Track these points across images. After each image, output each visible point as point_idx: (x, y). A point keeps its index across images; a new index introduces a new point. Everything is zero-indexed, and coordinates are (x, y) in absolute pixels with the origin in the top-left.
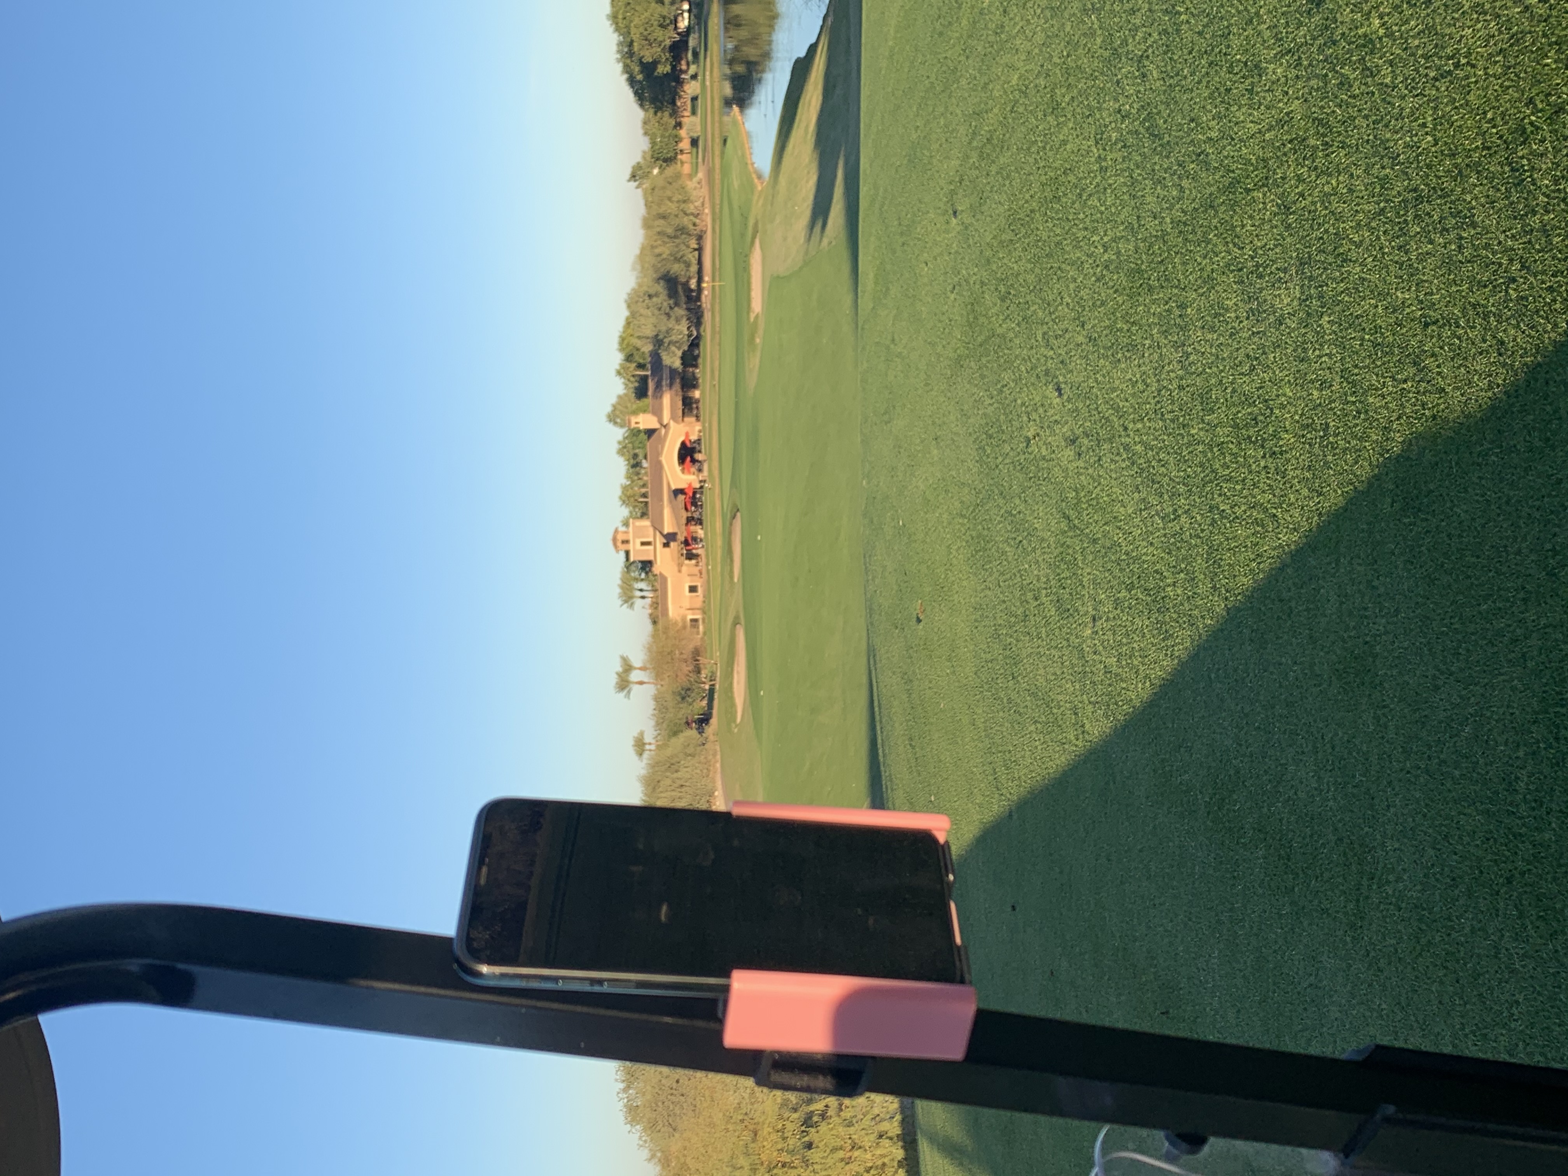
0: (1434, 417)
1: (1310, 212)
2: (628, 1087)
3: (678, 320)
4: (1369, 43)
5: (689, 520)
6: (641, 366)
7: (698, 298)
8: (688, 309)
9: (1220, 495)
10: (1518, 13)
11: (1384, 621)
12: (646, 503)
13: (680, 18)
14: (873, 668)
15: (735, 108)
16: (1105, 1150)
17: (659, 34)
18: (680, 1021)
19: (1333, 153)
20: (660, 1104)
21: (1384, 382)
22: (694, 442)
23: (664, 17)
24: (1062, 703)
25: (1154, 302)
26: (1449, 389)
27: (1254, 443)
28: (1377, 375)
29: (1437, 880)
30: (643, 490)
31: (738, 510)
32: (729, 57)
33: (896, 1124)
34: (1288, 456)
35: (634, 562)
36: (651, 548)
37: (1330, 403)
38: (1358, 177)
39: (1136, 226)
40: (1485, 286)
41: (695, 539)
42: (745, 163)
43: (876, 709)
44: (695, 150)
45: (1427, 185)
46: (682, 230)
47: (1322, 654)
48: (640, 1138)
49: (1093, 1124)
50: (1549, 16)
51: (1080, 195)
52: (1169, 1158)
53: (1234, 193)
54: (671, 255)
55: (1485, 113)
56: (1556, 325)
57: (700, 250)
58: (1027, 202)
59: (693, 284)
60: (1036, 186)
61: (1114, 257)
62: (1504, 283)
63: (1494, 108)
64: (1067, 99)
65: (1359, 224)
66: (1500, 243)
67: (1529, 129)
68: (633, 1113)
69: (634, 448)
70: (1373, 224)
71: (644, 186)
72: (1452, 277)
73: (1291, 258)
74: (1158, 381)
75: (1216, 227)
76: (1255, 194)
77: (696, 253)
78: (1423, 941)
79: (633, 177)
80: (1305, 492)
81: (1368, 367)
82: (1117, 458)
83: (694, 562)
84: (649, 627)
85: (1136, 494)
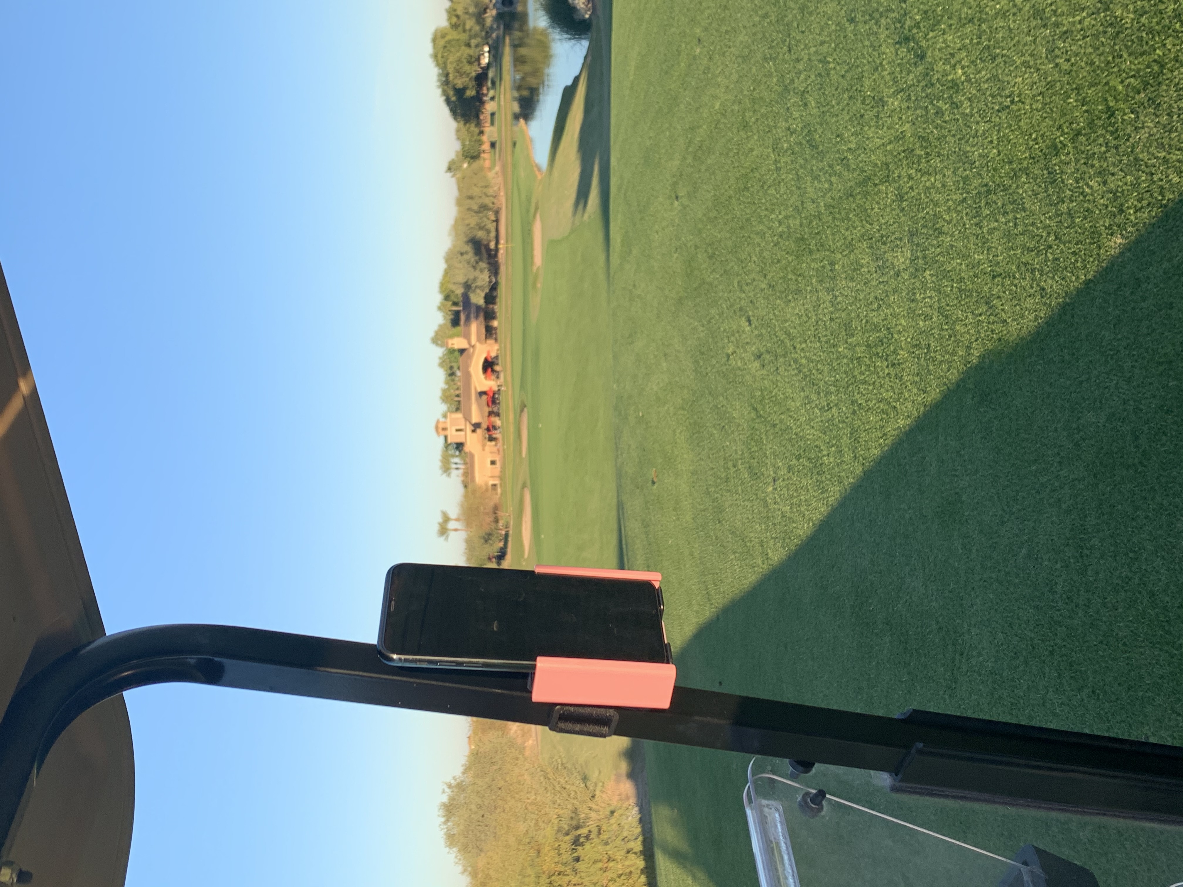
0: (999, 340)
1: (917, 200)
2: (447, 821)
3: (482, 271)
4: (955, 85)
5: (491, 413)
6: (455, 304)
7: (496, 255)
8: (489, 263)
9: (858, 393)
10: (1052, 68)
11: (968, 478)
12: (459, 402)
13: (482, 57)
14: (621, 517)
15: (522, 121)
17: (467, 68)
19: (931, 160)
20: (470, 832)
21: (967, 316)
22: (494, 358)
23: (471, 56)
24: (752, 539)
25: (813, 260)
26: (1009, 320)
27: (881, 358)
28: (962, 311)
30: (457, 392)
31: (525, 406)
32: (517, 85)
33: (639, 843)
34: (904, 366)
35: (450, 444)
36: (462, 433)
37: (931, 330)
39: (801, 208)
40: (1032, 251)
41: (495, 428)
42: (528, 158)
43: (624, 546)
44: (493, 151)
45: (994, 182)
46: (484, 208)
48: (456, 857)
50: (1071, 71)
51: (762, 187)
53: (867, 187)
54: (477, 225)
55: (1031, 135)
56: (1078, 277)
57: (497, 221)
58: (726, 191)
59: (492, 245)
60: (732, 180)
61: (786, 230)
62: (1044, 249)
63: (1036, 131)
64: (753, 120)
65: (949, 208)
66: (1041, 222)
67: (1059, 145)
68: (451, 839)
69: (450, 362)
70: (959, 208)
71: (458, 176)
72: (1010, 244)
73: (905, 231)
74: (816, 315)
75: (854, 209)
76: (881, 187)
77: (495, 224)
79: (449, 169)
80: (915, 391)
81: (956, 305)
82: (789, 368)
83: (493, 443)
84: (461, 490)
85: (802, 393)
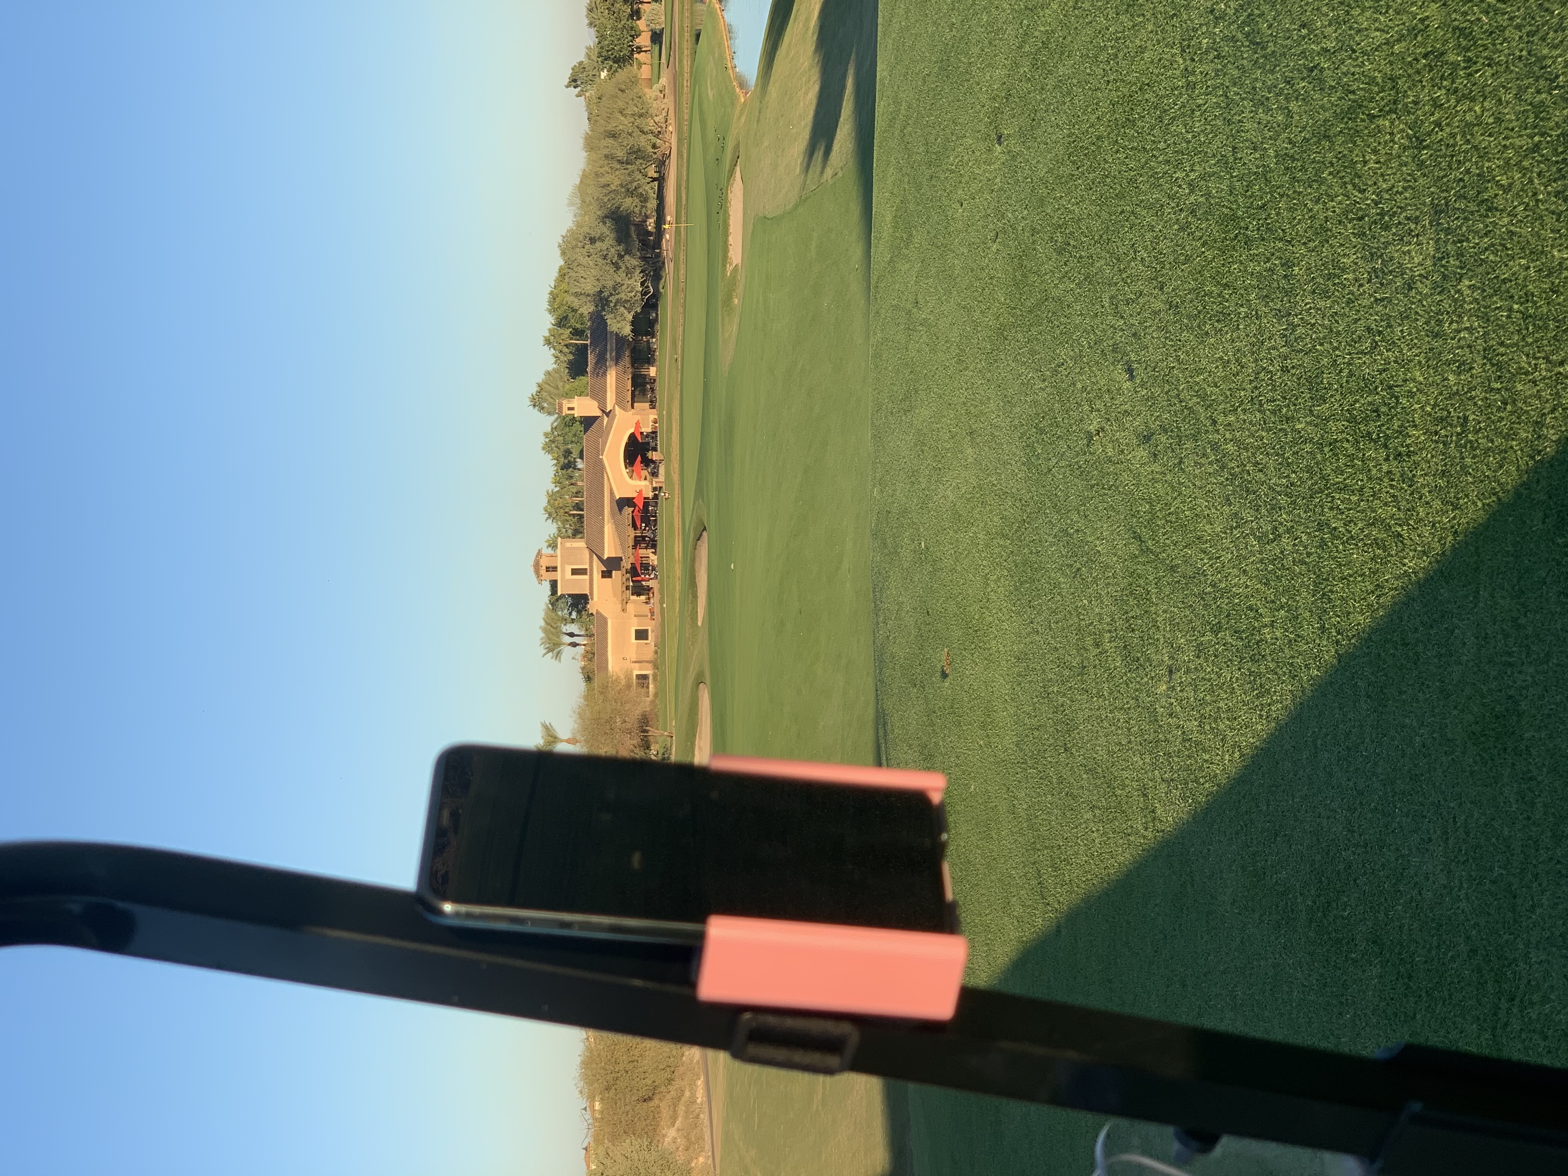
1: (1448, 146)
3: (629, 273)
5: (637, 540)
6: (578, 333)
7: (658, 244)
8: (644, 258)
9: (1331, 509)
12: (581, 516)
19: (1477, 72)
21: (1536, 365)
22: (649, 435)
24: (1127, 782)
25: (1252, 258)
27: (1375, 441)
28: (1527, 355)
30: (577, 500)
31: (704, 529)
34: (1417, 458)
35: (562, 599)
36: (585, 577)
37: (1470, 390)
39: (1231, 159)
41: (645, 567)
42: (724, 67)
44: (657, 47)
46: (637, 153)
47: (1455, 712)
53: (1354, 120)
54: (622, 185)
57: (661, 179)
58: (1092, 126)
59: (651, 225)
60: (1104, 107)
61: (1202, 200)
65: (1507, 163)
69: (565, 443)
70: (1526, 163)
71: (587, 94)
73: (1424, 204)
74: (1256, 361)
75: (1331, 162)
76: (1381, 122)
77: (657, 184)
79: (573, 82)
80: (1437, 504)
81: (1516, 345)
82: (1204, 461)
83: (643, 598)
84: (580, 684)
85: (1226, 509)
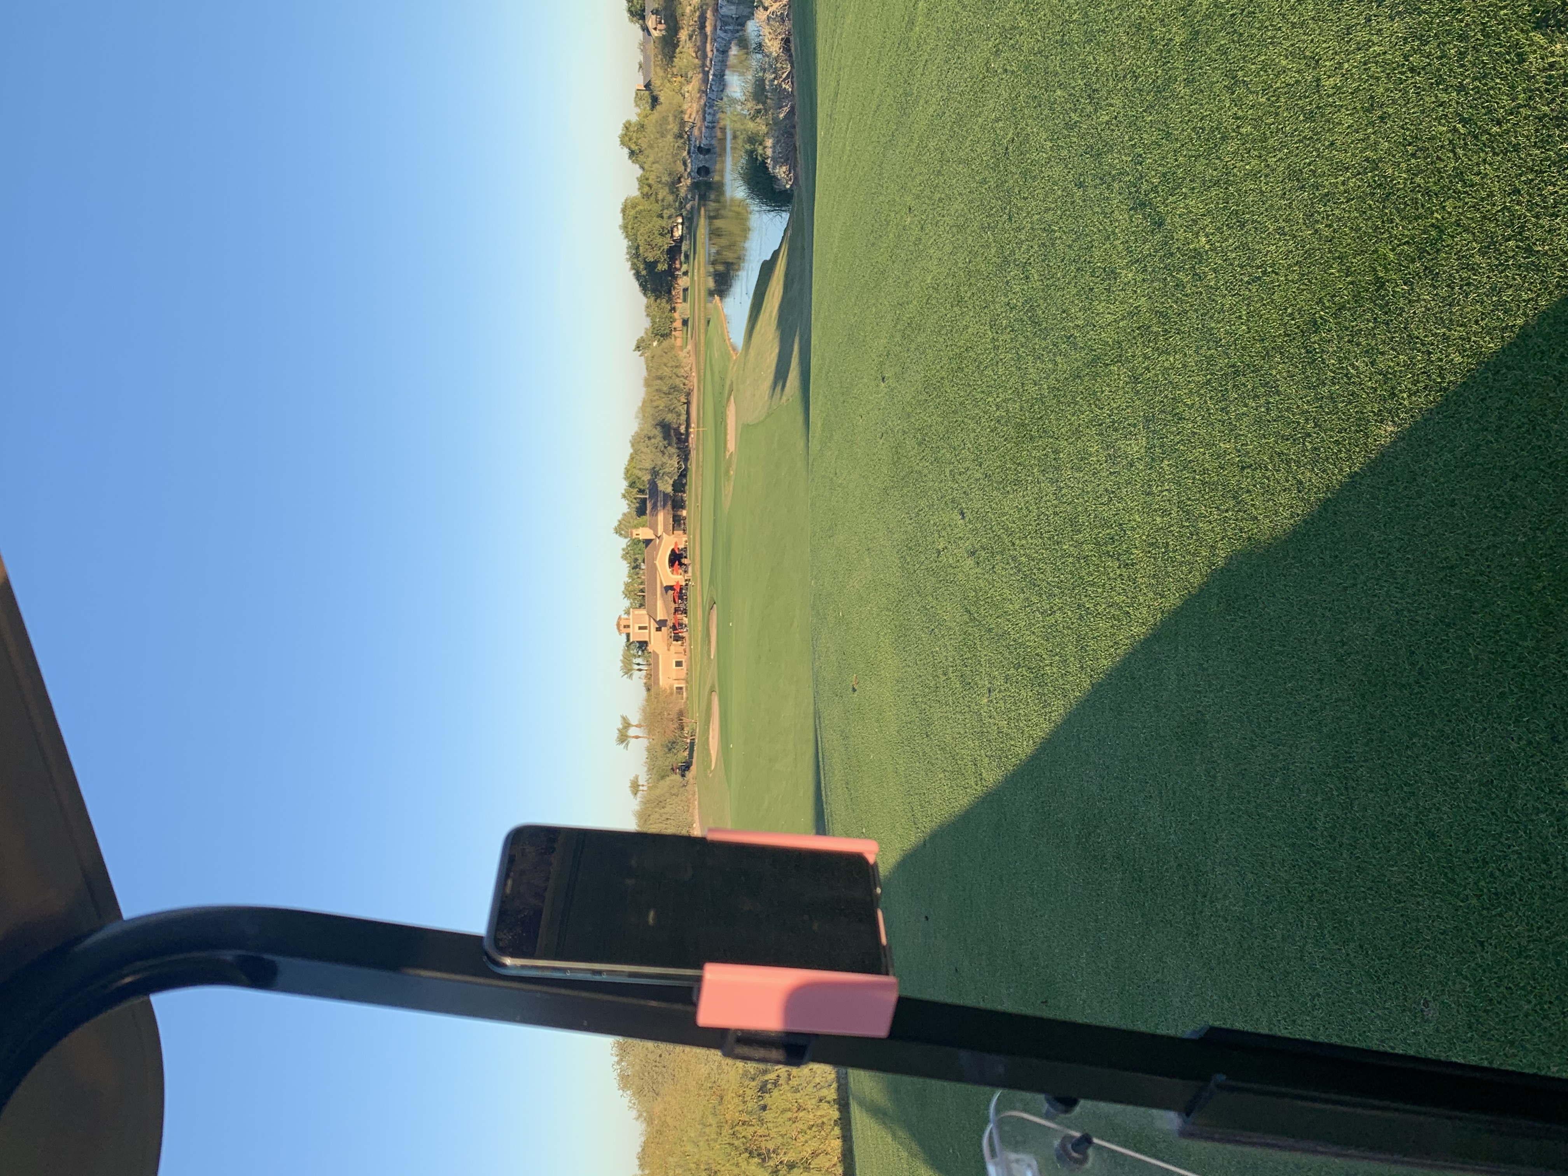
0: (1249, 539)
1: (1153, 382)
2: (621, 1060)
3: (670, 457)
4: (1197, 255)
5: (676, 610)
6: (641, 491)
7: (687, 440)
8: (679, 448)
9: (1086, 596)
10: (1310, 235)
11: (1212, 695)
12: (644, 596)
13: (675, 229)
14: (818, 727)
15: (717, 298)
16: (998, 1111)
17: (659, 240)
18: (663, 1005)
19: (1171, 337)
20: (646, 1074)
21: (1211, 512)
22: (682, 550)
23: (663, 228)
24: (965, 756)
25: (1035, 448)
26: (1260, 517)
27: (1112, 557)
28: (1205, 506)
29: (1255, 898)
30: (641, 587)
31: (715, 603)
32: (712, 258)
33: (833, 1091)
34: (1138, 567)
35: (633, 642)
36: (647, 631)
37: (1170, 526)
38: (1191, 356)
39: (1021, 390)
40: (1287, 440)
41: (681, 625)
42: (724, 339)
43: (821, 759)
44: (685, 328)
45: (1242, 362)
46: (674, 388)
47: (1165, 720)
48: (630, 1102)
49: (987, 1089)
50: (1333, 237)
51: (979, 367)
52: (1047, 1116)
53: (1096, 367)
54: (666, 407)
55: (1286, 309)
56: (1341, 470)
57: (688, 403)
58: (938, 371)
59: (682, 429)
60: (945, 361)
61: (1004, 414)
62: (1301, 437)
63: (1292, 305)
64: (969, 294)
65: (1190, 391)
66: (1298, 406)
67: (1320, 321)
68: (625, 1081)
69: (634, 554)
70: (1202, 392)
71: (646, 355)
72: (1262, 432)
73: (1139, 416)
74: (1038, 508)
75: (1082, 392)
76: (1112, 368)
77: (685, 406)
78: (1245, 946)
79: (638, 348)
80: (1151, 595)
81: (1198, 499)
82: (1007, 567)
83: (680, 642)
84: (643, 693)
85: (1022, 595)
